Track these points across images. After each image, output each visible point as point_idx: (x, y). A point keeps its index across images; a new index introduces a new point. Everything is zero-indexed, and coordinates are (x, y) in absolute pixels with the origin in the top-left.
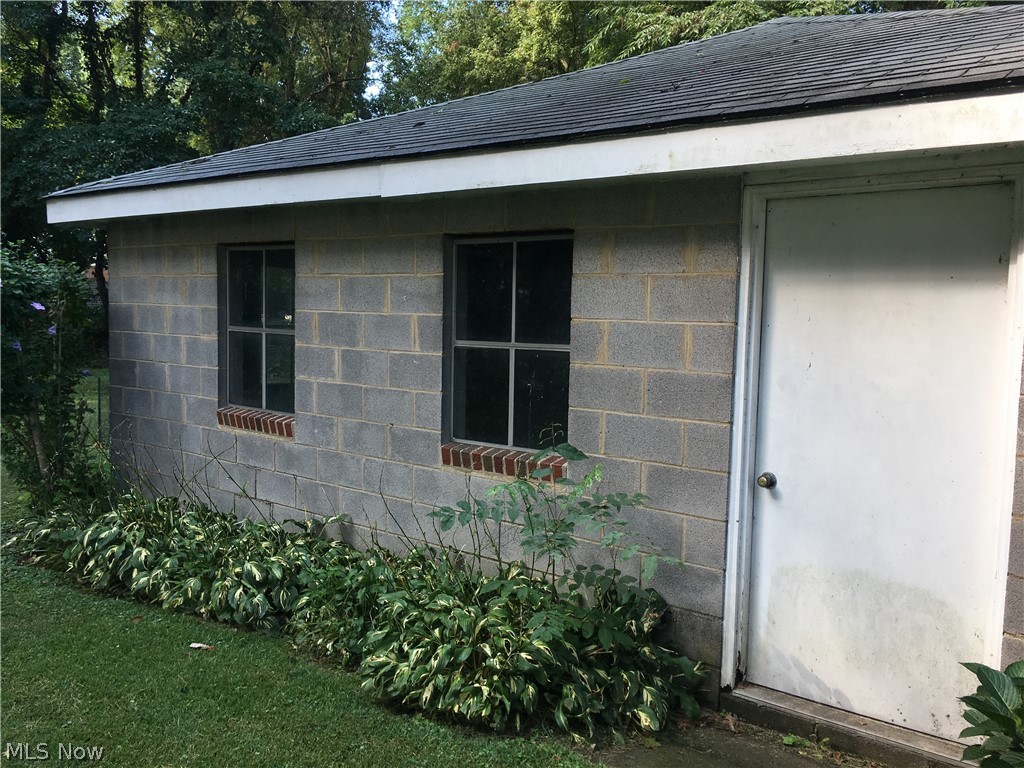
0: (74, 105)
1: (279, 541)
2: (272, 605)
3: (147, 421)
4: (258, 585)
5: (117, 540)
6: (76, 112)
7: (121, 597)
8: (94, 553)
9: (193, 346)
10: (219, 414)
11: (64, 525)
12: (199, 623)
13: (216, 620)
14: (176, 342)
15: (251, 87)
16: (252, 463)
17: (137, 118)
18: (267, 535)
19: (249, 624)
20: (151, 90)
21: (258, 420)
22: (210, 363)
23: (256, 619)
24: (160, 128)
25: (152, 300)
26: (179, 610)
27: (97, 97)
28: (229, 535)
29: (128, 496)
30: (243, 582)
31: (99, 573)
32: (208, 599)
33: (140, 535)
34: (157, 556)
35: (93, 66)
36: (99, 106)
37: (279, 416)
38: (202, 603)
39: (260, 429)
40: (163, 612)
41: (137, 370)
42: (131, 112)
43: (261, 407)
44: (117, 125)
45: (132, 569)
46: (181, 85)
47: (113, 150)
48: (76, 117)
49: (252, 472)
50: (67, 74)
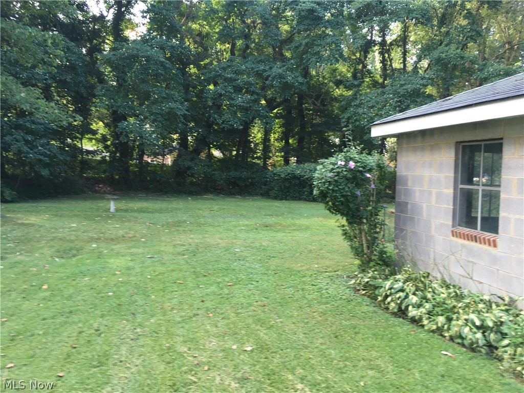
0: (374, 80)
1: (489, 305)
2: (486, 340)
3: (413, 232)
4: (478, 328)
5: (402, 290)
6: (375, 84)
7: (403, 318)
8: (391, 294)
9: (439, 195)
10: (452, 231)
11: (375, 278)
12: (444, 341)
13: (453, 342)
14: (430, 193)
15: (462, 58)
16: (471, 259)
17: (404, 82)
18: (481, 300)
19: (472, 348)
20: (410, 68)
21: (475, 236)
22: (448, 204)
23: (478, 346)
24: (414, 86)
25: (418, 172)
26: (433, 331)
27: (385, 76)
28: (459, 297)
29: (407, 268)
30: (469, 324)
31: (393, 304)
32: (449, 329)
33: (413, 289)
34: (421, 301)
35: (383, 61)
36: (385, 79)
37: (488, 235)
38: (446, 330)
39: (476, 241)
40: (426, 331)
41: (409, 206)
42: (400, 80)
43: (476, 229)
44: (394, 87)
45: (409, 305)
46: (425, 63)
47: (392, 99)
48: (374, 86)
49: (471, 264)
50: (369, 67)
